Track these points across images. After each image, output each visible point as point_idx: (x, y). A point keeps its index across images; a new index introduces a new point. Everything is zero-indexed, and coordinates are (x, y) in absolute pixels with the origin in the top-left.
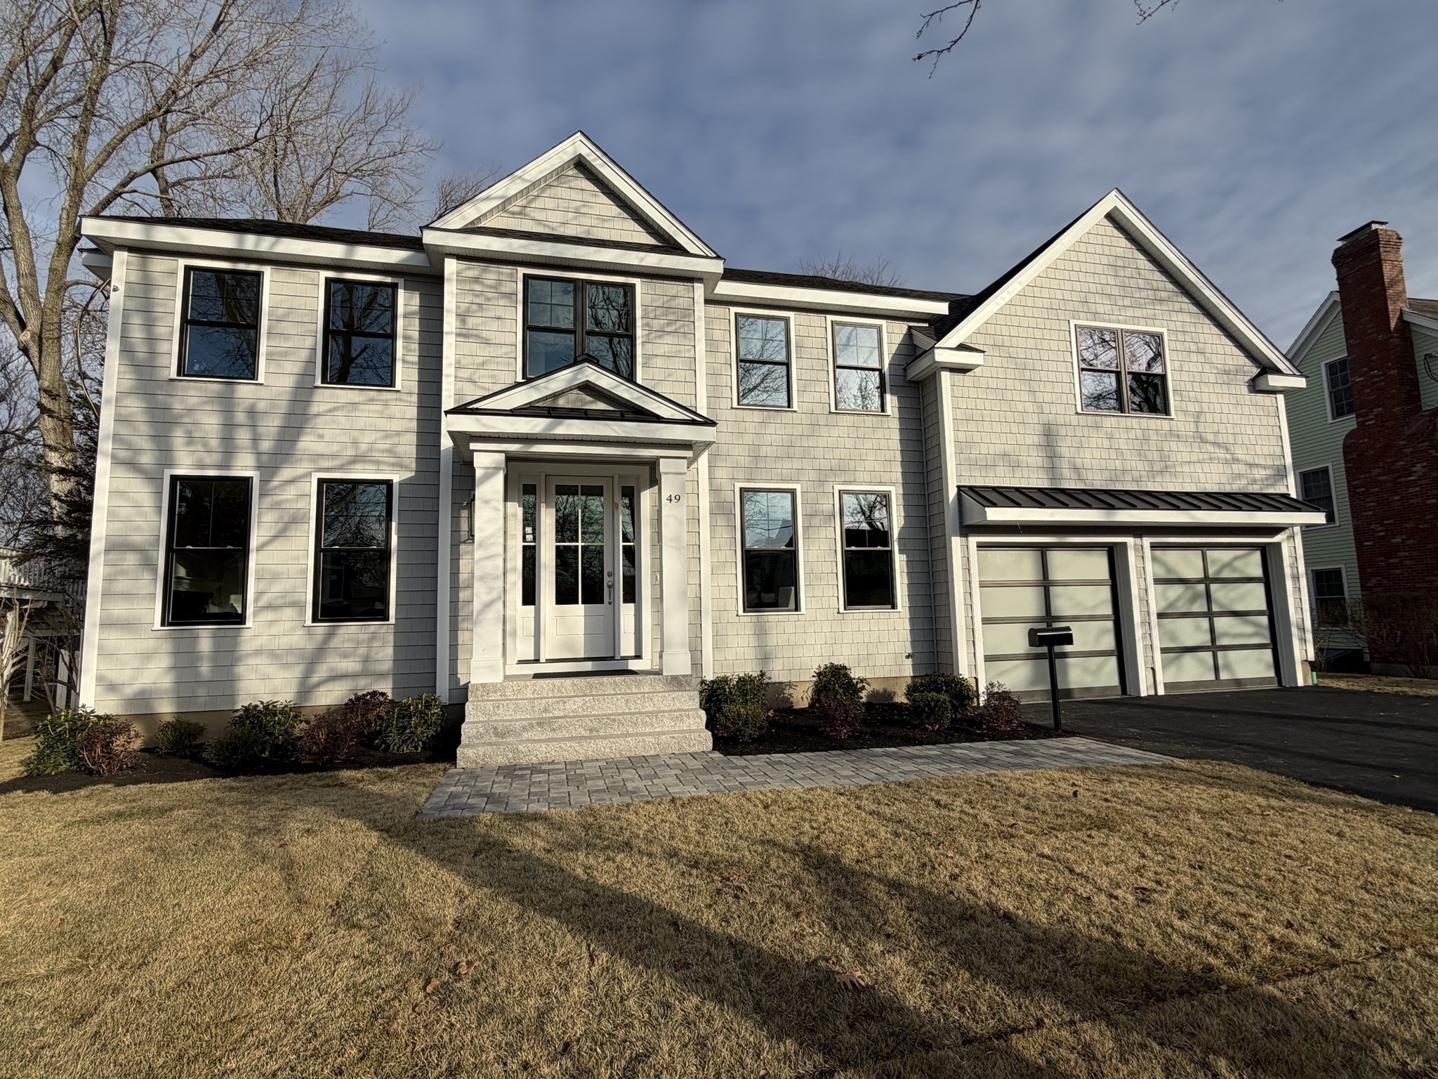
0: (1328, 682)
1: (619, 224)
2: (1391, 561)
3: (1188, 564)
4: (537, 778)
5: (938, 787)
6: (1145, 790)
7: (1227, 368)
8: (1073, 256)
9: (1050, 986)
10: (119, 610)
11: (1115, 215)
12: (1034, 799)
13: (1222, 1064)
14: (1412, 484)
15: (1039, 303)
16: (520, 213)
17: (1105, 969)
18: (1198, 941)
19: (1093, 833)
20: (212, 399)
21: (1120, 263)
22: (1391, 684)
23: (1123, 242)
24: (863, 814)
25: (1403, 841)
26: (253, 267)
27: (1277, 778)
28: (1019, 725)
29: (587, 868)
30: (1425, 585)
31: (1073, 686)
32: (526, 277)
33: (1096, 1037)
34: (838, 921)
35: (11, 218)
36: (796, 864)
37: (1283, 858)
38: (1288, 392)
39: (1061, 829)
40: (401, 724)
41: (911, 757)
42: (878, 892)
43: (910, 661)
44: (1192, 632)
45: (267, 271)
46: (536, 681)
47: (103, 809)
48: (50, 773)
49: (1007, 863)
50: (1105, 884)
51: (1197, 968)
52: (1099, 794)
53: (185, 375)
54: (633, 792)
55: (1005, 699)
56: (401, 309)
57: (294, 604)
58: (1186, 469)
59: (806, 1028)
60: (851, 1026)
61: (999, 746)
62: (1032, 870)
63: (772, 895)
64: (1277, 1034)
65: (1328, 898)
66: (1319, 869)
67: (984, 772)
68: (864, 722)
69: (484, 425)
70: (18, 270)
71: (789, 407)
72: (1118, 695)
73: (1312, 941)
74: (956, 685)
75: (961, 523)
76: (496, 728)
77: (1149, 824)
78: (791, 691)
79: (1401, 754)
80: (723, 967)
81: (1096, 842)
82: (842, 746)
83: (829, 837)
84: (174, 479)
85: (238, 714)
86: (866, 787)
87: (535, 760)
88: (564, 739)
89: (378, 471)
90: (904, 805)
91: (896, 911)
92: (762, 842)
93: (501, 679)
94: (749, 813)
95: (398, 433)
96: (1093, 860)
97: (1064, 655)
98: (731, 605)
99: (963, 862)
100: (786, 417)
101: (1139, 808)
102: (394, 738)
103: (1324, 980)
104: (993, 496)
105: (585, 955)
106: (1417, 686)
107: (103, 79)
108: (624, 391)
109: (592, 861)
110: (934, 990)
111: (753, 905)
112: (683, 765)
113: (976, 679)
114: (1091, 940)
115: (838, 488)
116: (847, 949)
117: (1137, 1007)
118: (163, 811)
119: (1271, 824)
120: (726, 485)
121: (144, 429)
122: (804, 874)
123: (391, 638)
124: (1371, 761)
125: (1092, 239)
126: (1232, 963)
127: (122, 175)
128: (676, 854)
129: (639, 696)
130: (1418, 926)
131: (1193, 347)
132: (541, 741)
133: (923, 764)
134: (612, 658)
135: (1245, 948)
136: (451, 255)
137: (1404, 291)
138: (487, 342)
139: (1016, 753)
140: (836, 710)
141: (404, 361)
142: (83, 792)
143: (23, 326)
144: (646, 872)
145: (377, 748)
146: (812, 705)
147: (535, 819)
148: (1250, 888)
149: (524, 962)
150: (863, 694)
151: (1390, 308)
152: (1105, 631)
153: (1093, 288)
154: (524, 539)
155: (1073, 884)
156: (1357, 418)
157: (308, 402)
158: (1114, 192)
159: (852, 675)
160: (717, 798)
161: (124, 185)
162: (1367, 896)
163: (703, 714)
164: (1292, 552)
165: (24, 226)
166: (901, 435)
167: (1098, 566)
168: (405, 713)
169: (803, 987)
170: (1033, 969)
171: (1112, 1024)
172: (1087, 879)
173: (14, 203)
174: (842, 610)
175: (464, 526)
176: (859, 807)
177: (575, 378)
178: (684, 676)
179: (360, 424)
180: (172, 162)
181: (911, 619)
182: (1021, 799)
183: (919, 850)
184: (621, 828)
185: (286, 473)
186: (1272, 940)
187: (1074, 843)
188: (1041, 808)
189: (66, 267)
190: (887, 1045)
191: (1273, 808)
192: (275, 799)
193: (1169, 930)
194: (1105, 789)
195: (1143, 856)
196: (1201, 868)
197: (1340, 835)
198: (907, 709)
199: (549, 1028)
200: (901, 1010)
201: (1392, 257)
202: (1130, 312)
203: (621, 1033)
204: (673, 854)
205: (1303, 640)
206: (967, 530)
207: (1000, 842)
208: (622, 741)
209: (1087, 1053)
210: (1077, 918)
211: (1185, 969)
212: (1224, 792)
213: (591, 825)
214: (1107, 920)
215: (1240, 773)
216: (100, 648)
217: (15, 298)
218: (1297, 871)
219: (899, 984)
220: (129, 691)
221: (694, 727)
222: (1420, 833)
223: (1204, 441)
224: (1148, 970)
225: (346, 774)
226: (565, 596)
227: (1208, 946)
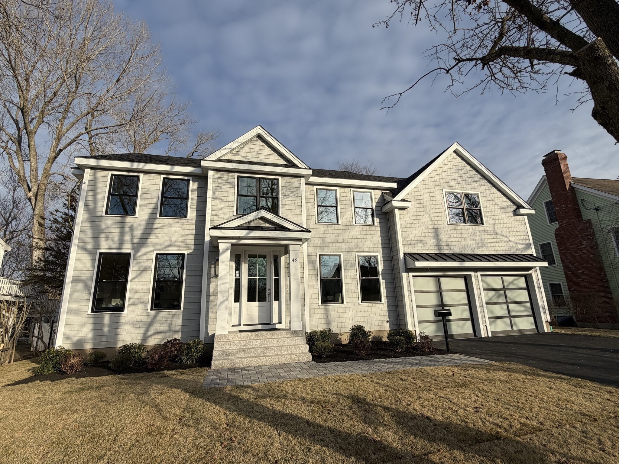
0: (557, 331)
1: (273, 157)
2: (579, 280)
3: (497, 283)
4: (244, 372)
5: (401, 373)
6: (481, 374)
7: (504, 206)
8: (442, 166)
9: (443, 440)
10: (74, 306)
11: (456, 151)
12: (438, 377)
13: (499, 461)
14: (584, 249)
15: (431, 183)
16: (236, 154)
17: (461, 434)
18: (494, 424)
19: (459, 388)
20: (116, 223)
21: (460, 168)
22: (582, 331)
23: (460, 160)
24: (373, 384)
25: (574, 390)
26: (136, 174)
27: (532, 368)
28: (433, 349)
29: (271, 405)
30: (594, 290)
31: (454, 333)
32: (238, 177)
33: (458, 454)
34: (367, 420)
35: (31, 149)
36: (349, 401)
37: (528, 396)
38: (528, 215)
39: (448, 387)
40: (187, 352)
41: (390, 363)
42: (380, 410)
43: (388, 324)
44: (500, 310)
45: (141, 175)
46: (241, 333)
47: (75, 387)
48: (46, 374)
49: (428, 400)
50: (463, 406)
51: (494, 433)
52: (462, 375)
53: (108, 214)
54: (283, 377)
55: (426, 338)
56: (190, 188)
57: (143, 303)
58: (492, 245)
59: (358, 454)
60: (374, 453)
61: (425, 358)
62: (437, 402)
63: (342, 412)
64: (518, 452)
65: (542, 409)
66: (541, 400)
67: (419, 368)
68: (371, 349)
69: (223, 233)
70: (31, 169)
71: (337, 223)
72: (473, 337)
73: (535, 423)
74: (407, 333)
75: (406, 267)
76: (226, 353)
77: (481, 386)
78: (341, 337)
79: (581, 359)
80: (327, 436)
81: (461, 391)
82: (362, 359)
83: (361, 392)
84: (101, 254)
85: (122, 348)
86: (374, 374)
87: (242, 366)
88: (253, 357)
89: (179, 250)
90: (388, 380)
91: (387, 417)
92: (336, 394)
93: (227, 333)
94: (329, 384)
95: (187, 235)
96: (459, 398)
97: (449, 320)
98: (316, 301)
99: (411, 399)
100: (336, 227)
101: (477, 380)
102: (184, 357)
103: (537, 435)
104: (417, 257)
105: (277, 433)
106: (592, 332)
107: (73, 100)
108: (275, 219)
109: (272, 402)
110: (402, 441)
111: (335, 416)
112: (301, 366)
113: (415, 331)
114: (457, 424)
115: (357, 254)
116: (371, 430)
117: (472, 445)
118: (98, 388)
119: (526, 384)
120: (313, 254)
121: (90, 235)
122: (353, 405)
123: (181, 316)
124: (569, 362)
125: (449, 160)
126: (506, 431)
127: (77, 133)
128: (304, 399)
129: (282, 339)
130: (572, 418)
131: (490, 198)
132: (244, 358)
133: (395, 365)
134: (269, 324)
135: (511, 426)
136: (211, 169)
137: (570, 175)
138: (223, 201)
139: (431, 361)
140: (360, 344)
141: (191, 208)
142: (64, 380)
143: (30, 190)
144: (295, 405)
145: (177, 362)
146: (350, 343)
147: (248, 387)
148: (515, 406)
149: (255, 436)
150: (370, 337)
151: (566, 182)
152: (464, 310)
153: (450, 177)
154: (236, 276)
155: (451, 407)
156: (559, 223)
157: (153, 224)
158: (456, 143)
159: (365, 330)
160: (317, 379)
161: (77, 137)
162: (556, 409)
163: (307, 346)
164: (537, 277)
165: (36, 152)
166: (381, 233)
167: (460, 284)
168: (189, 347)
169: (356, 441)
170: (437, 434)
171: (463, 450)
172: (456, 404)
173: (33, 143)
174: (360, 303)
175: (213, 271)
176: (371, 381)
177: (257, 215)
178: (299, 331)
179: (172, 231)
180: (97, 129)
181: (388, 306)
182: (433, 377)
183: (395, 396)
184: (282, 390)
185: (143, 251)
186: (521, 423)
187: (452, 392)
188: (441, 380)
189: (50, 167)
190: (387, 458)
191: (528, 379)
192: (142, 382)
193: (485, 420)
194: (465, 373)
195: (477, 396)
196: (498, 400)
197: (551, 388)
198: (388, 343)
199: (269, 456)
200: (391, 448)
201: (563, 163)
202: (465, 186)
203: (294, 457)
204: (303, 399)
205: (545, 313)
206: (408, 270)
207: (425, 393)
208: (276, 357)
209: (455, 459)
210: (453, 417)
211: (489, 433)
212: (510, 373)
213: (270, 389)
214: (463, 418)
215: (518, 366)
216: (66, 322)
217: (28, 179)
218: (533, 400)
219: (390, 440)
220: (75, 339)
221: (304, 352)
222: (581, 387)
223: (497, 234)
224: (477, 434)
225: (167, 372)
226: (251, 298)
227: (498, 425)
